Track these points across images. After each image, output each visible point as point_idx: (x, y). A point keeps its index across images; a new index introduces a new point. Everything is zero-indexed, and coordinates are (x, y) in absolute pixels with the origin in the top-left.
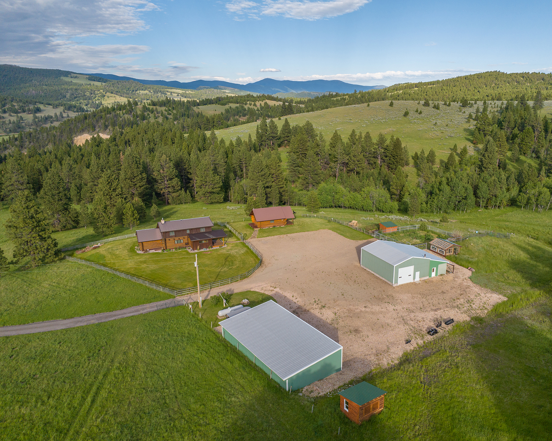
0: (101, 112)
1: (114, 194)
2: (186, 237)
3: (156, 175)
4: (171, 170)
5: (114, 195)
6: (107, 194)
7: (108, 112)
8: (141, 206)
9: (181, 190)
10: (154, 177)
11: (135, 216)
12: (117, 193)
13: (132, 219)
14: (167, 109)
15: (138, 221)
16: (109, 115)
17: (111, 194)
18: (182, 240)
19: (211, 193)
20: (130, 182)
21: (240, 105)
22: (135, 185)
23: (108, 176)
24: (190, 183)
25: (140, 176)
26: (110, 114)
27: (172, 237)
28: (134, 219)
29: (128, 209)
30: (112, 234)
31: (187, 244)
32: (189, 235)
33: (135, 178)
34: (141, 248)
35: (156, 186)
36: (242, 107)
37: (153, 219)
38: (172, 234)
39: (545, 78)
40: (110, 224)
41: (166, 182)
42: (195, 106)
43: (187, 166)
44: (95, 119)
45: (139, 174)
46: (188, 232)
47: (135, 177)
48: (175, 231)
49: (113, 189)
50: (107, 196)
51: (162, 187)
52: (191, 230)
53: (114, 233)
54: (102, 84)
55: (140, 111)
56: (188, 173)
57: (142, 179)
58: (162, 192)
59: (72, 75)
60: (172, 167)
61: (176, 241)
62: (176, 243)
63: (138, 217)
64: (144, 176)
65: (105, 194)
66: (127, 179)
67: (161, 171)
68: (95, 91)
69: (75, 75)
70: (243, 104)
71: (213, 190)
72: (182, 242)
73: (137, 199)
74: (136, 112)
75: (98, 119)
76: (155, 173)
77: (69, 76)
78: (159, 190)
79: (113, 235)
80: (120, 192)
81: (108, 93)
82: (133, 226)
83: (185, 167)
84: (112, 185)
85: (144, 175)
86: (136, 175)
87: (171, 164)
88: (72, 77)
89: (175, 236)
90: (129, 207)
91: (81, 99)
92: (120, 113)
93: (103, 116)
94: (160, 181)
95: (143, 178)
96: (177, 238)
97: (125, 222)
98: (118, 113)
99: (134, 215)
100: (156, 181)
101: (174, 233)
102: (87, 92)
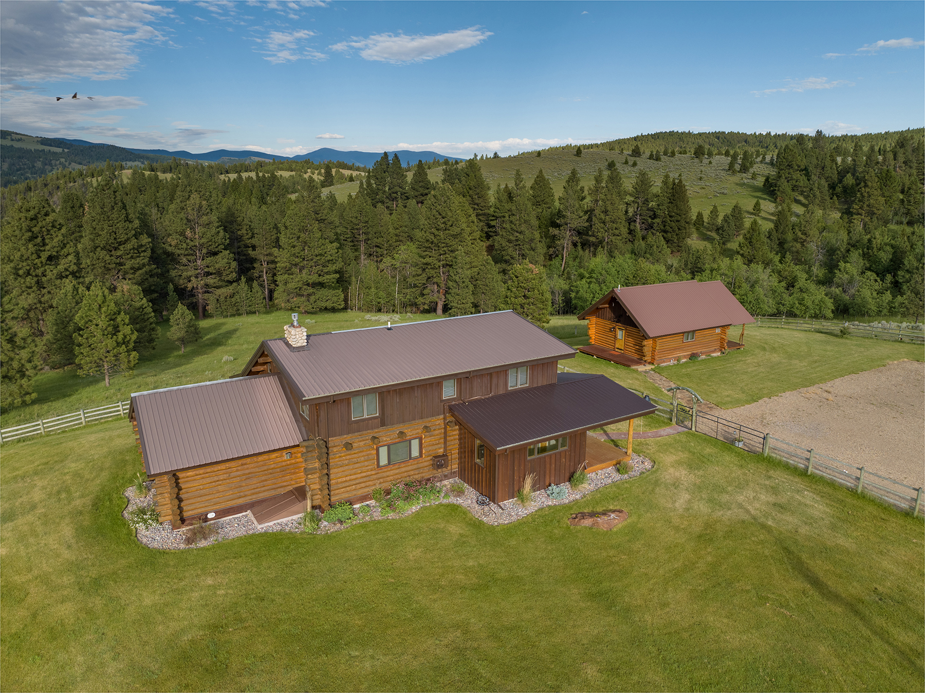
0: (58, 179)
1: (52, 272)
2: (438, 421)
3: (173, 243)
4: (214, 231)
5: (50, 275)
6: (28, 273)
7: (70, 178)
8: (142, 308)
9: (238, 280)
10: (169, 249)
11: (120, 336)
12: (61, 267)
13: (110, 343)
14: (175, 176)
15: (134, 354)
16: (72, 184)
17: (39, 272)
18: (415, 444)
19: (314, 285)
20: (108, 257)
21: (296, 174)
22: (121, 264)
23: (32, 213)
24: (254, 268)
25: (134, 241)
26: (75, 182)
27: (362, 425)
28: (118, 344)
29: (95, 306)
30: (24, 404)
31: (439, 462)
32: (452, 409)
33: (121, 247)
34: (167, 509)
35: (173, 273)
36: (300, 176)
37: (178, 348)
38: (367, 410)
39: (748, 139)
40: (15, 364)
41: (199, 262)
42: (222, 174)
43: (244, 231)
44: (45, 190)
45: (130, 235)
46: (449, 392)
47: (120, 244)
48: (384, 394)
49: (50, 258)
50: (28, 279)
51: (189, 273)
52: (463, 379)
53: (34, 402)
54: (63, 150)
55: (129, 179)
56: (247, 246)
57: (139, 249)
58: (190, 286)
59: (14, 136)
60: (217, 224)
61: (383, 451)
62: (384, 461)
63: (134, 337)
64: (144, 242)
65: (21, 272)
66: (99, 249)
67: (188, 233)
68: (51, 160)
69: (19, 137)
70: (302, 172)
71: (321, 279)
72: (415, 453)
73: (126, 288)
74: (122, 180)
75: (53, 190)
76: (173, 240)
77: (9, 137)
78: (181, 281)
79: (28, 410)
80: (74, 268)
81: (73, 164)
82: (115, 370)
83: (239, 233)
84: (44, 245)
85: (145, 240)
86: (123, 238)
87: (214, 218)
88: (12, 140)
89: (383, 421)
90: (100, 299)
91: (27, 172)
92: (91, 181)
93: (62, 186)
94: (184, 260)
95: (142, 246)
96: (388, 434)
97: (85, 358)
98: (89, 180)
99: (116, 329)
100: (172, 258)
101: (375, 400)
102: (38, 162)
